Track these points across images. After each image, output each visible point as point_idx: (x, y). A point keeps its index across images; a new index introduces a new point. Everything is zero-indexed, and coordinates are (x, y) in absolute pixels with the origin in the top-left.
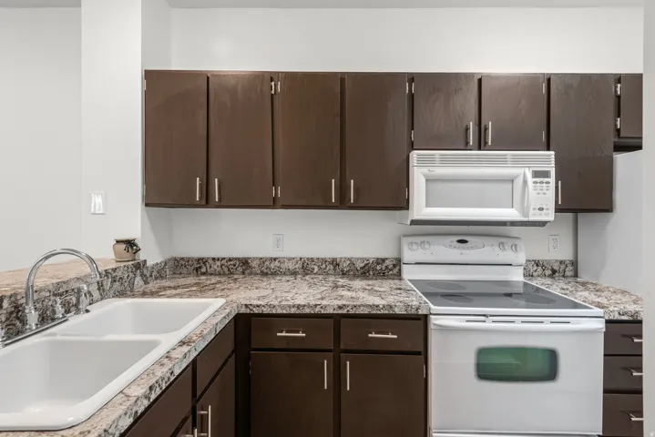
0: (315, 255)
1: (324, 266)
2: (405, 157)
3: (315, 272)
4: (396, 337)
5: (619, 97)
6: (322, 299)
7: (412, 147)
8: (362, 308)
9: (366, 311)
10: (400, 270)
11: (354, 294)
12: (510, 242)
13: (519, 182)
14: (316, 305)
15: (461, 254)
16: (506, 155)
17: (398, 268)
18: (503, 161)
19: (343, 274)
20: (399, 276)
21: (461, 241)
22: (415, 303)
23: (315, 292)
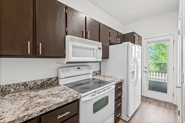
0: (11, 83)
1: (18, 87)
2: (64, 37)
3: (11, 92)
4: (69, 112)
5: (110, 32)
6: (27, 110)
7: (67, 34)
8: (54, 106)
9: (56, 107)
10: (58, 81)
11: (45, 100)
12: (90, 67)
13: (95, 50)
14: (24, 117)
15: (79, 72)
16: (93, 42)
17: (57, 81)
18: (92, 44)
19: (30, 89)
20: (58, 84)
21: (79, 68)
22: (75, 95)
23: (19, 106)
